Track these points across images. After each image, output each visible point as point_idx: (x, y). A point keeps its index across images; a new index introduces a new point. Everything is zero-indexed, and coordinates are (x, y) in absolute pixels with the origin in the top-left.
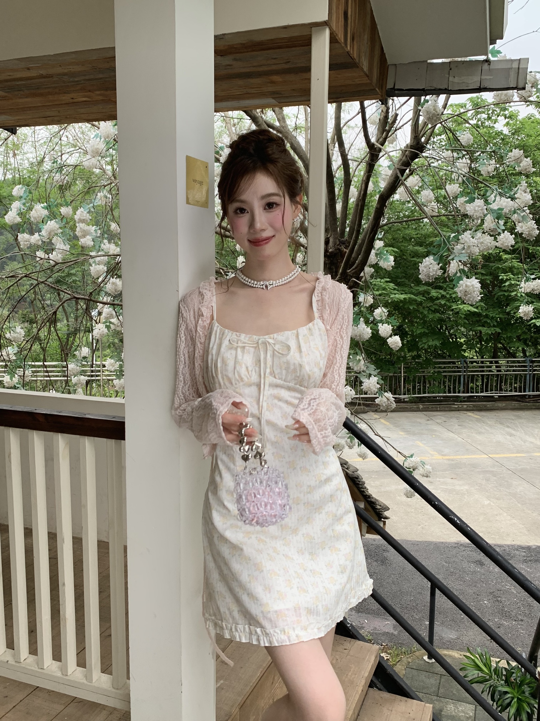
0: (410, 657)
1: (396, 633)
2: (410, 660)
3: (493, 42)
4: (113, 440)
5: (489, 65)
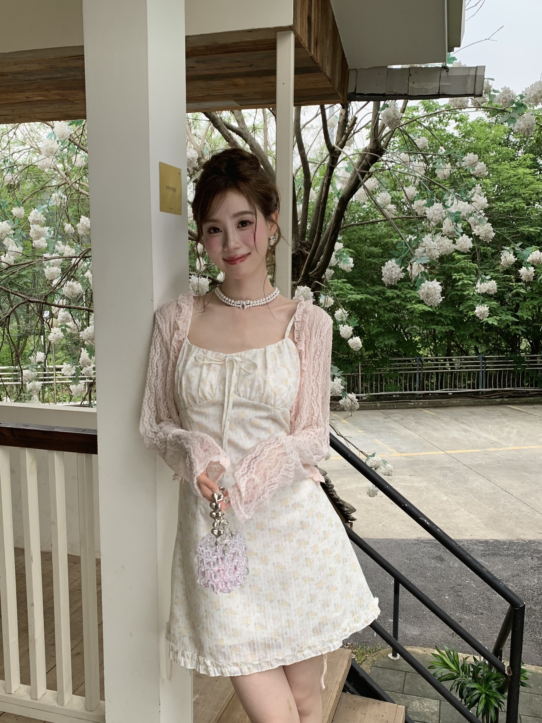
0: (375, 655)
2: (375, 659)
3: (451, 50)
4: (84, 454)
5: (448, 71)
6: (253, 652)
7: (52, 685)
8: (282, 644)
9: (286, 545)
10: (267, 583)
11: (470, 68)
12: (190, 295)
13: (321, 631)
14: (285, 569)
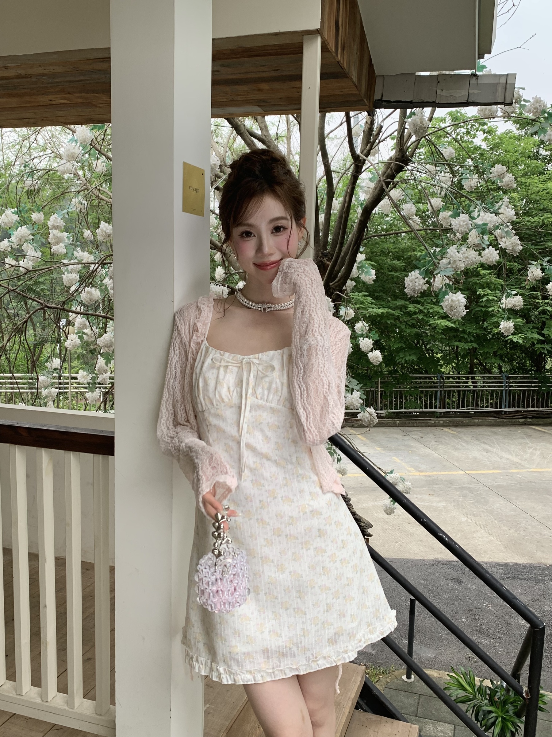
0: (388, 677)
1: (374, 652)
2: (388, 680)
3: (481, 57)
4: (101, 456)
5: (477, 79)
6: (266, 660)
7: (63, 688)
8: (296, 653)
9: (303, 553)
10: (283, 591)
11: (500, 76)
12: (211, 297)
13: (336, 642)
14: (302, 577)
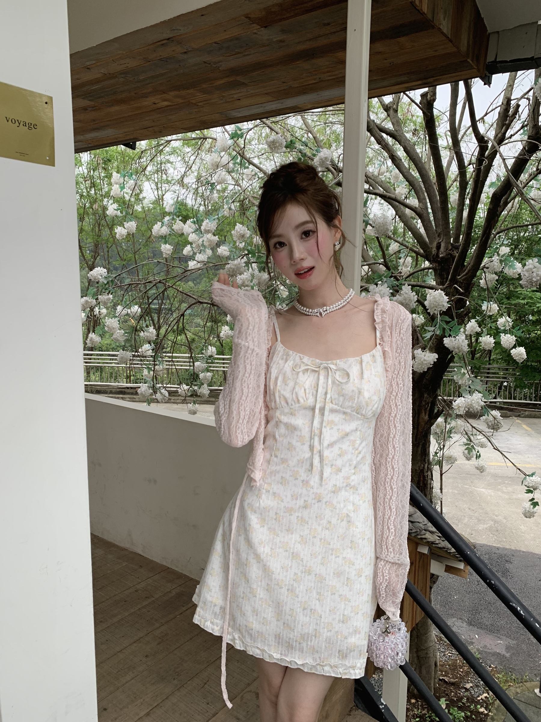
0: (519, 687)
1: (508, 655)
6: (277, 644)
9: (332, 559)
